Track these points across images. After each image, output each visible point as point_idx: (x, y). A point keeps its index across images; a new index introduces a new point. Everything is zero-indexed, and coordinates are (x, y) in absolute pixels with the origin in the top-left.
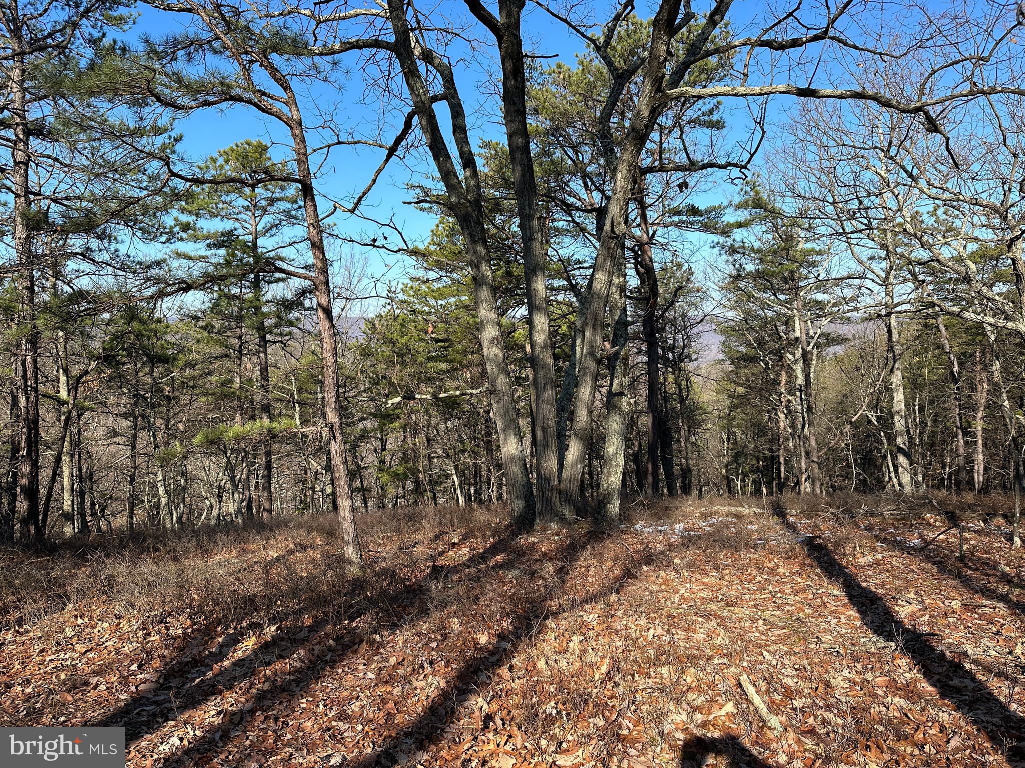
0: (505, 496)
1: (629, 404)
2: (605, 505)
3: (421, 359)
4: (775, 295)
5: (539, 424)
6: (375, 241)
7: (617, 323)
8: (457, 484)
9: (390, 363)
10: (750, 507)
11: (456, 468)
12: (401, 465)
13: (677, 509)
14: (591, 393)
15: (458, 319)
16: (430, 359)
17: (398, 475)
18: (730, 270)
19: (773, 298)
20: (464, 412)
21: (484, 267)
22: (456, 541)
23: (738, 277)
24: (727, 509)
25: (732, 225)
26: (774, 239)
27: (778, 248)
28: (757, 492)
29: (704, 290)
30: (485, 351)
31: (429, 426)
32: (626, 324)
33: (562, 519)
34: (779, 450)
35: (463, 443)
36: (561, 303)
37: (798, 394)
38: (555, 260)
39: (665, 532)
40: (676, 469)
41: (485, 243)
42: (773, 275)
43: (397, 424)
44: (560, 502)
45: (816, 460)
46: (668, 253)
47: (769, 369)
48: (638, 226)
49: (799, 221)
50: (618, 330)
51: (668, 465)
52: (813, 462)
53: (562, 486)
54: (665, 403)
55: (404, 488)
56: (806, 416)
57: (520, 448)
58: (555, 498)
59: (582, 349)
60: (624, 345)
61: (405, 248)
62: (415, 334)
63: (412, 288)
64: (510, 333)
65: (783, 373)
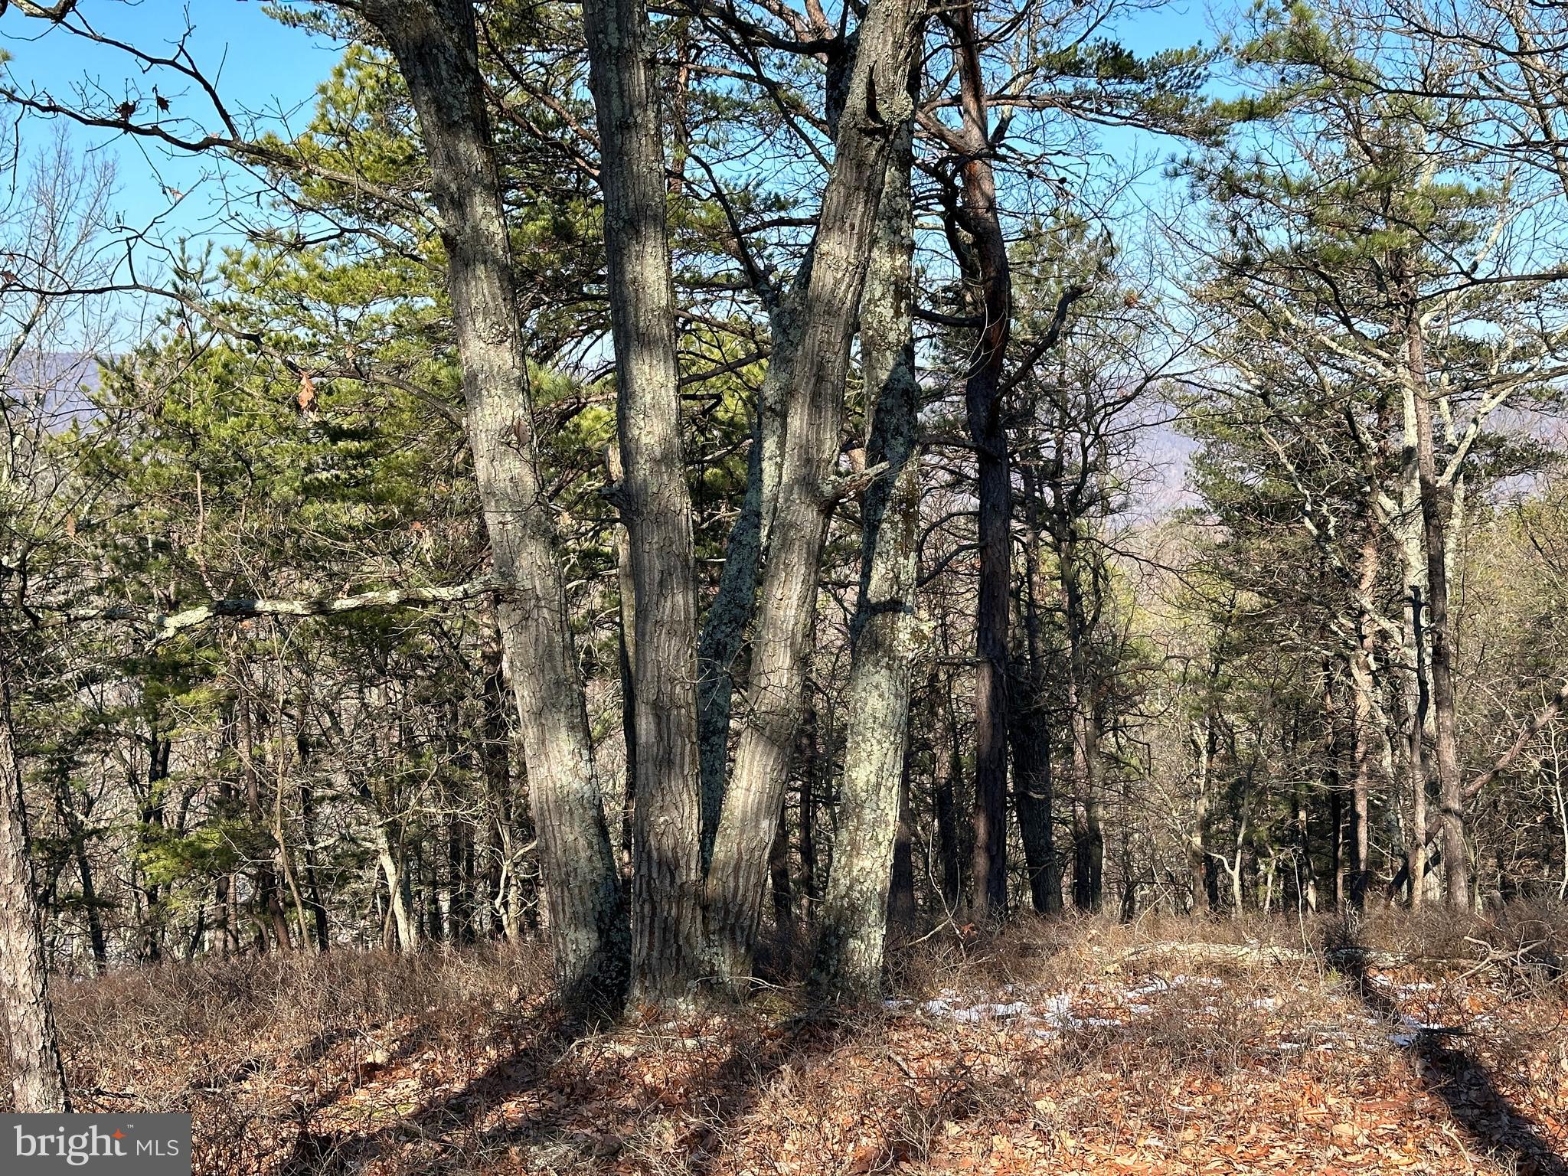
0: (545, 917)
1: (917, 635)
2: (842, 940)
3: (282, 491)
4: (1346, 321)
5: (646, 693)
6: (127, 109)
7: (886, 389)
8: (392, 881)
9: (181, 498)
10: (1263, 942)
11: (393, 831)
12: (213, 824)
13: (1055, 950)
14: (803, 600)
15: (401, 367)
16: (312, 491)
17: (203, 854)
18: (1220, 243)
19: (1342, 329)
20: (420, 658)
21: (481, 208)
22: (380, 1057)
23: (1242, 267)
24: (1196, 948)
25: (1228, 110)
26: (1348, 155)
27: (1361, 183)
28: (1290, 898)
29: (1148, 300)
30: (481, 467)
31: (305, 700)
32: (913, 398)
33: (710, 986)
34: (1354, 776)
35: (415, 752)
36: (723, 327)
37: (1409, 612)
38: (705, 195)
39: (1015, 1020)
40: (1061, 835)
41: (483, 132)
42: (1342, 260)
43: (201, 695)
44: (706, 934)
45: (1456, 806)
46: (1042, 188)
47: (1329, 539)
48: (957, 100)
49: (1423, 104)
50: (889, 412)
51: (1036, 822)
52: (1447, 811)
53: (712, 883)
54: (1032, 636)
55: (221, 895)
56: (1429, 676)
57: (585, 770)
58: (691, 923)
59: (780, 466)
60: (906, 457)
61: (228, 136)
62: (265, 410)
63: (255, 264)
64: (566, 416)
65: (1369, 552)
